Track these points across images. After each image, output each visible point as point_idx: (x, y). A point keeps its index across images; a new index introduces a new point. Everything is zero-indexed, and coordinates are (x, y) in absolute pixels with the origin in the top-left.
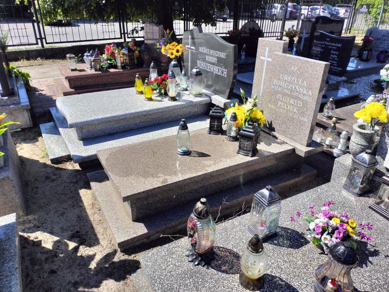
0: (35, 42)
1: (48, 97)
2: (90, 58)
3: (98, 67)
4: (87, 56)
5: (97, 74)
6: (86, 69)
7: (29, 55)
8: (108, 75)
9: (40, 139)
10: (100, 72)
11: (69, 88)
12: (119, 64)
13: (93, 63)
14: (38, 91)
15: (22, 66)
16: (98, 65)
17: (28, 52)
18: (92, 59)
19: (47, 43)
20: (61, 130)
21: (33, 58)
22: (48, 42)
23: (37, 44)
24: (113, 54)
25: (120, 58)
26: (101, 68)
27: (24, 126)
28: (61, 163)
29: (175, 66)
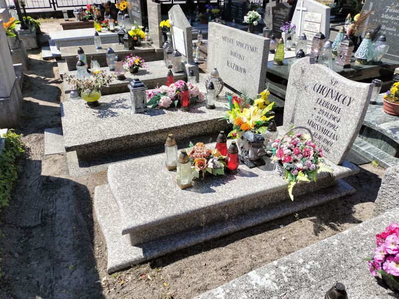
9: (41, 53)
17: (44, 13)
21: (47, 17)
24: (91, 10)
25: (96, 13)
26: (85, 20)
27: (33, 47)
28: (48, 60)
29: (120, 14)
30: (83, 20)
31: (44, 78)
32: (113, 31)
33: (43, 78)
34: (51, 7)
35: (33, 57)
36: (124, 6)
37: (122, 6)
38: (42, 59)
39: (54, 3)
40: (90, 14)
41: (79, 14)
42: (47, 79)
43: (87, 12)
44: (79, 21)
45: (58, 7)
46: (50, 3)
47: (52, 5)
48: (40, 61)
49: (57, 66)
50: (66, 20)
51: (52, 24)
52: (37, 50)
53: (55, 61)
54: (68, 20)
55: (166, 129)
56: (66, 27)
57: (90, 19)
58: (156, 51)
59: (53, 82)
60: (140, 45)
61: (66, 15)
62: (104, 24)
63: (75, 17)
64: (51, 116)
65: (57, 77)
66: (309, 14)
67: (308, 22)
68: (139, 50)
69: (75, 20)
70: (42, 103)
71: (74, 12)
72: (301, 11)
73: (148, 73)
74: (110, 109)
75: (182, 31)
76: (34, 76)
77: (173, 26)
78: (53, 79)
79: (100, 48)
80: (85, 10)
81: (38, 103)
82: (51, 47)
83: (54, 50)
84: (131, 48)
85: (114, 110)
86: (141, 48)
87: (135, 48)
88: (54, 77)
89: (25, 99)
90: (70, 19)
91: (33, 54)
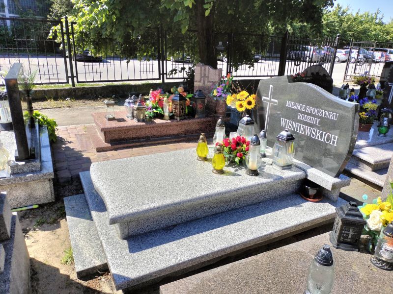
0: (66, 81)
1: (77, 153)
2: (132, 105)
3: (142, 117)
4: (129, 103)
5: (140, 126)
6: (126, 118)
7: (57, 95)
8: (153, 127)
9: (62, 222)
10: (144, 124)
11: (104, 142)
12: (167, 114)
13: (135, 112)
14: (65, 144)
15: (48, 107)
16: (142, 115)
17: (56, 91)
18: (136, 106)
19: (78, 82)
20: (93, 213)
21: (61, 98)
22: (79, 80)
23: (68, 82)
25: (168, 107)
30: (143, 121)
39: (73, 77)
40: (156, 108)
50: (110, 119)
51: (71, 113)
57: (155, 118)
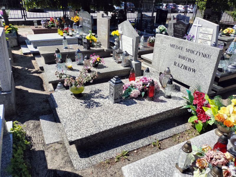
1: (25, 37)
2: (43, 22)
9: (20, 49)
12: (56, 26)
14: (21, 36)
17: (18, 22)
21: (20, 25)
24: (53, 21)
25: (56, 23)
26: (48, 27)
27: (15, 45)
28: (27, 55)
29: (75, 25)
31: (28, 69)
32: (71, 36)
33: (26, 69)
34: (23, 18)
35: (15, 52)
36: (77, 19)
37: (76, 20)
38: (23, 55)
39: (24, 16)
40: (52, 24)
41: (45, 23)
42: (30, 70)
43: (50, 22)
44: (45, 28)
45: (27, 18)
46: (22, 16)
47: (23, 17)
48: (21, 55)
49: (35, 59)
50: (36, 27)
51: (24, 29)
52: (18, 48)
53: (32, 55)
54: (37, 27)
55: (144, 118)
56: (36, 32)
57: (52, 27)
58: (105, 51)
59: (34, 72)
60: (93, 46)
61: (35, 24)
62: (65, 31)
63: (42, 25)
64: (41, 103)
65: (37, 68)
66: (204, 29)
67: (202, 34)
68: (94, 50)
69: (42, 27)
70: (30, 91)
71: (41, 22)
72: (197, 27)
73: (105, 67)
74: (93, 99)
75: (132, 39)
76: (20, 68)
77: (122, 34)
78: (34, 70)
79: (66, 48)
80: (49, 21)
81: (27, 91)
82: (28, 46)
83: (31, 48)
84: (89, 48)
85: (96, 100)
86: (94, 49)
87: (91, 48)
88: (34, 68)
89: (17, 87)
90: (39, 26)
91: (15, 50)
